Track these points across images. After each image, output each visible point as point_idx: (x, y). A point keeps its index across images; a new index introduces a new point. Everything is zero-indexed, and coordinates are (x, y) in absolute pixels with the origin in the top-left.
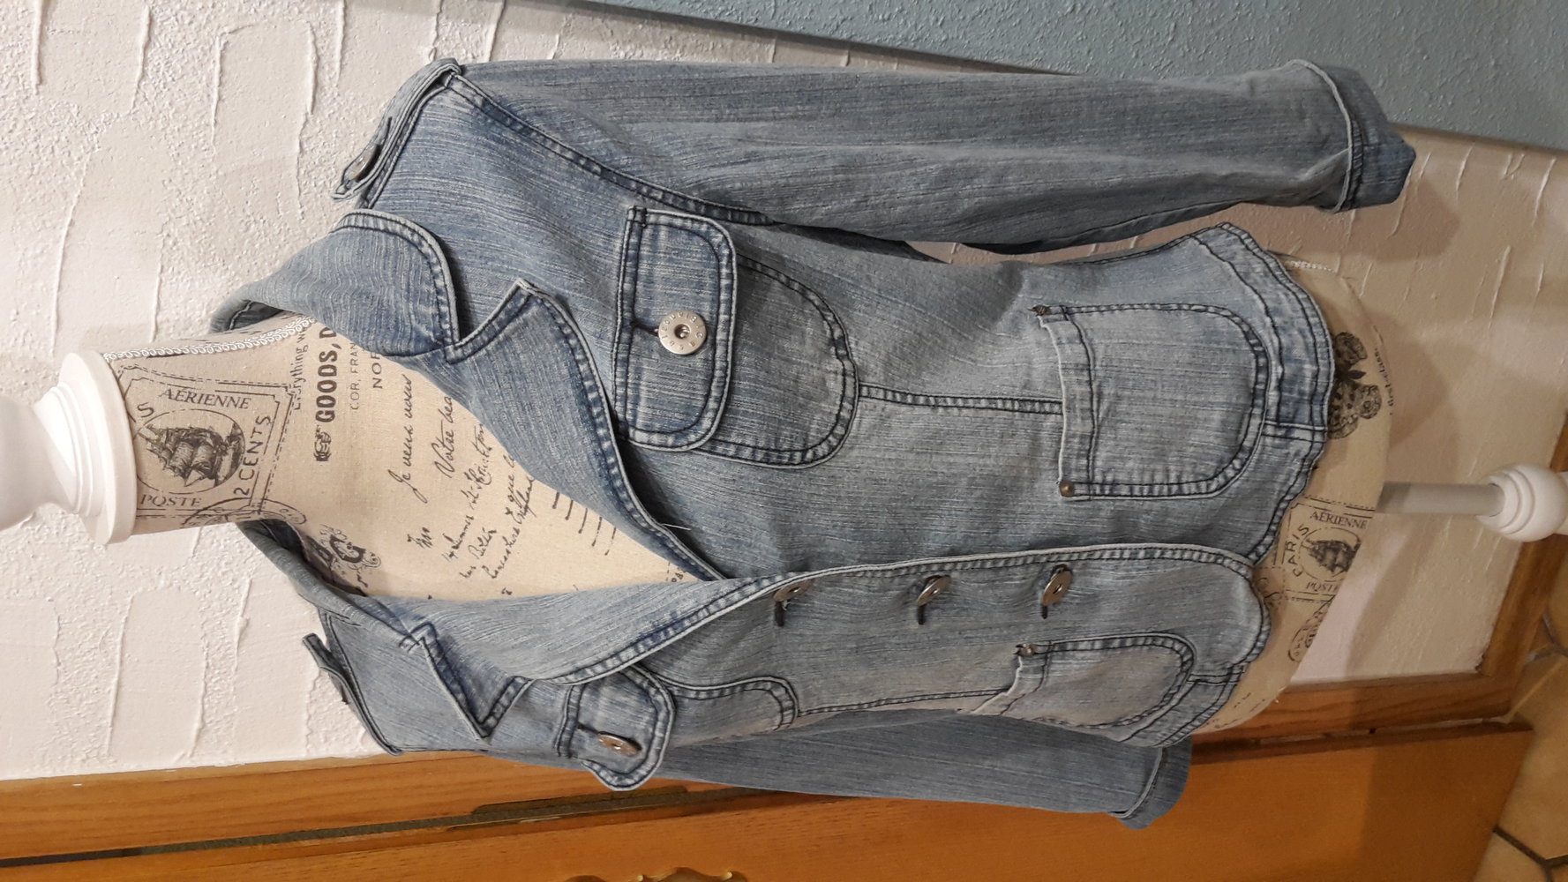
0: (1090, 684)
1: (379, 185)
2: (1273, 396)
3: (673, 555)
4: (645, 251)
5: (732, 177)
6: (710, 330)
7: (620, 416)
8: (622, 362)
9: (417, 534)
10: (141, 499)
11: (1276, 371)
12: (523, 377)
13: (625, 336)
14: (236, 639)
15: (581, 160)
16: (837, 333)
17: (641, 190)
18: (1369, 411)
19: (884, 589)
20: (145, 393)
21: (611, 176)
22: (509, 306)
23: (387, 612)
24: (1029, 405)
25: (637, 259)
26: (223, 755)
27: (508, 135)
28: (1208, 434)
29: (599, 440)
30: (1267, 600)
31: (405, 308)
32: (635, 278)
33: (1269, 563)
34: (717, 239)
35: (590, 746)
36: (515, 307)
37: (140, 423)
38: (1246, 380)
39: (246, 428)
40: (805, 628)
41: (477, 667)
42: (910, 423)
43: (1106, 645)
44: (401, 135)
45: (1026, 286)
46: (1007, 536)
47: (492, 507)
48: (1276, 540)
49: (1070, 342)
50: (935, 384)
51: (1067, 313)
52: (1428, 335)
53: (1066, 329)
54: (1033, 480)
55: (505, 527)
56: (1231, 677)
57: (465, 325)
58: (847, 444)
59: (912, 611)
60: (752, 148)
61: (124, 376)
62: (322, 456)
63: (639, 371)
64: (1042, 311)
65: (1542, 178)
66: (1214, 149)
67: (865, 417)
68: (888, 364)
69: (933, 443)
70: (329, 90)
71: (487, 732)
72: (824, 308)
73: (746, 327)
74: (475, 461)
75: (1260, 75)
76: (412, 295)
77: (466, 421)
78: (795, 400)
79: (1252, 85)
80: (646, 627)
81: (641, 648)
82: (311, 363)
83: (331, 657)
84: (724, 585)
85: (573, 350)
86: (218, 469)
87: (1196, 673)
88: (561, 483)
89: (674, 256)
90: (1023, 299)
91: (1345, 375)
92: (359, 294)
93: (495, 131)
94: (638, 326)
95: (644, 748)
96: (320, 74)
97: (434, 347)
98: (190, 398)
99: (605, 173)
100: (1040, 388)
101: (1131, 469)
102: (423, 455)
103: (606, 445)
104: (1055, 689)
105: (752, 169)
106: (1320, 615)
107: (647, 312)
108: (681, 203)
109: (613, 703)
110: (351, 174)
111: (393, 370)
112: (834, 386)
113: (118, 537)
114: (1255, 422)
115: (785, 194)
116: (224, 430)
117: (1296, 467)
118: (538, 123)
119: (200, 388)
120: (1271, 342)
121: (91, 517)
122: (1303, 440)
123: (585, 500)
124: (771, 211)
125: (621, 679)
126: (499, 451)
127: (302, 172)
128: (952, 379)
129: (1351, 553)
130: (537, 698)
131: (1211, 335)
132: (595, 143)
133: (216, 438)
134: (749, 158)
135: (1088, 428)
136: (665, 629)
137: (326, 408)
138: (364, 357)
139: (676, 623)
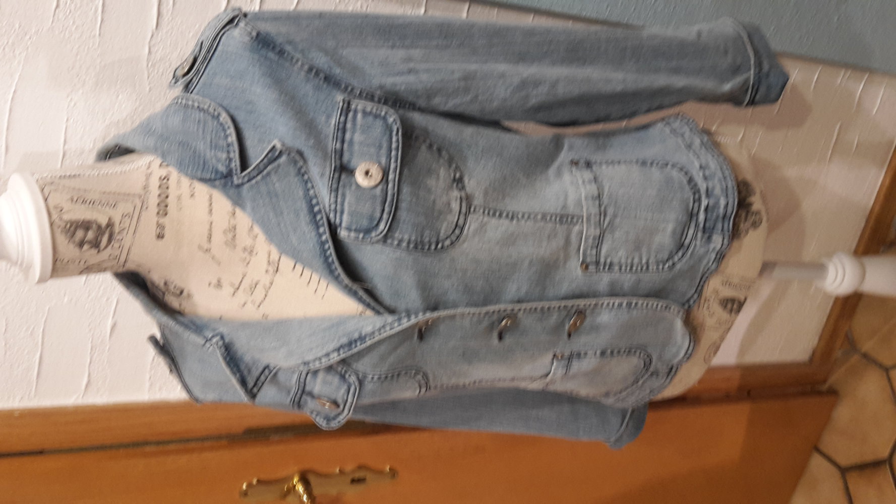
0: (592, 375)
1: (195, 81)
2: (702, 216)
3: (360, 300)
4: (349, 125)
5: (400, 82)
6: (385, 174)
7: (332, 220)
8: (335, 190)
9: (214, 281)
10: (55, 261)
11: (704, 203)
12: (277, 195)
13: (336, 175)
14: (109, 331)
15: (313, 71)
16: (458, 175)
17: (348, 89)
18: (755, 225)
19: (480, 322)
20: (58, 198)
21: (330, 80)
22: (270, 155)
23: (197, 326)
24: (565, 219)
25: (344, 131)
26: (101, 398)
27: (271, 55)
28: (664, 238)
29: (320, 235)
30: (693, 330)
31: (209, 154)
32: (343, 142)
33: (696, 308)
34: (391, 120)
35: (311, 404)
36: (273, 156)
37: (55, 216)
38: (688, 206)
39: (117, 220)
40: (434, 343)
41: (247, 358)
42: (497, 228)
43: (603, 353)
44: (208, 51)
45: (566, 147)
46: (551, 292)
47: (258, 268)
48: (700, 296)
49: (590, 182)
50: (512, 205)
51: (588, 165)
52: (791, 172)
53: (588, 175)
54: (565, 262)
55: (265, 280)
56: (672, 371)
57: (244, 165)
58: (462, 239)
59: (495, 334)
60: (412, 65)
61: (46, 189)
62: (160, 236)
63: (344, 195)
64: (575, 163)
65: (860, 86)
66: (677, 71)
67: (472, 224)
68: (486, 193)
69: (510, 240)
70: (166, 17)
71: (253, 395)
72: (450, 161)
73: (406, 171)
74: (248, 242)
75: (704, 27)
76: (214, 146)
77: (243, 219)
78: (433, 215)
79: (699, 34)
80: (344, 340)
81: (341, 351)
82: (154, 183)
83: (164, 348)
84: (390, 318)
85: (306, 182)
86: (100, 243)
87: (652, 369)
88: (297, 257)
89: (366, 129)
90: (565, 156)
91: (743, 204)
92: (181, 144)
93: (264, 52)
94: (344, 170)
95: (342, 407)
96: (162, 8)
97: (226, 177)
98: (84, 202)
99: (327, 79)
100: (571, 209)
101: (621, 255)
102: (218, 237)
103: (324, 238)
104: (574, 377)
105: (411, 78)
106: (722, 339)
107: (349, 161)
108: (370, 97)
109: (324, 382)
110: (180, 73)
111: (202, 190)
112: (455, 206)
113: (42, 280)
114: (691, 232)
115: (430, 94)
116: (104, 221)
117: (713, 256)
118: (288, 48)
119: (90, 197)
120: (702, 186)
121: (26, 269)
122: (717, 241)
123: (311, 267)
124: (422, 103)
125: (330, 369)
126: (262, 237)
127: (150, 64)
128: (521, 203)
129: (741, 305)
130: (281, 377)
131: (669, 181)
132: (321, 60)
133: (99, 227)
134: (410, 71)
135: (598, 232)
136: (356, 341)
137: (163, 209)
138: (185, 181)
139: (362, 339)
